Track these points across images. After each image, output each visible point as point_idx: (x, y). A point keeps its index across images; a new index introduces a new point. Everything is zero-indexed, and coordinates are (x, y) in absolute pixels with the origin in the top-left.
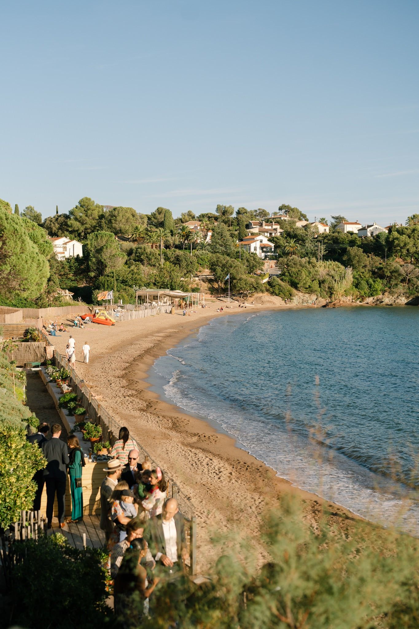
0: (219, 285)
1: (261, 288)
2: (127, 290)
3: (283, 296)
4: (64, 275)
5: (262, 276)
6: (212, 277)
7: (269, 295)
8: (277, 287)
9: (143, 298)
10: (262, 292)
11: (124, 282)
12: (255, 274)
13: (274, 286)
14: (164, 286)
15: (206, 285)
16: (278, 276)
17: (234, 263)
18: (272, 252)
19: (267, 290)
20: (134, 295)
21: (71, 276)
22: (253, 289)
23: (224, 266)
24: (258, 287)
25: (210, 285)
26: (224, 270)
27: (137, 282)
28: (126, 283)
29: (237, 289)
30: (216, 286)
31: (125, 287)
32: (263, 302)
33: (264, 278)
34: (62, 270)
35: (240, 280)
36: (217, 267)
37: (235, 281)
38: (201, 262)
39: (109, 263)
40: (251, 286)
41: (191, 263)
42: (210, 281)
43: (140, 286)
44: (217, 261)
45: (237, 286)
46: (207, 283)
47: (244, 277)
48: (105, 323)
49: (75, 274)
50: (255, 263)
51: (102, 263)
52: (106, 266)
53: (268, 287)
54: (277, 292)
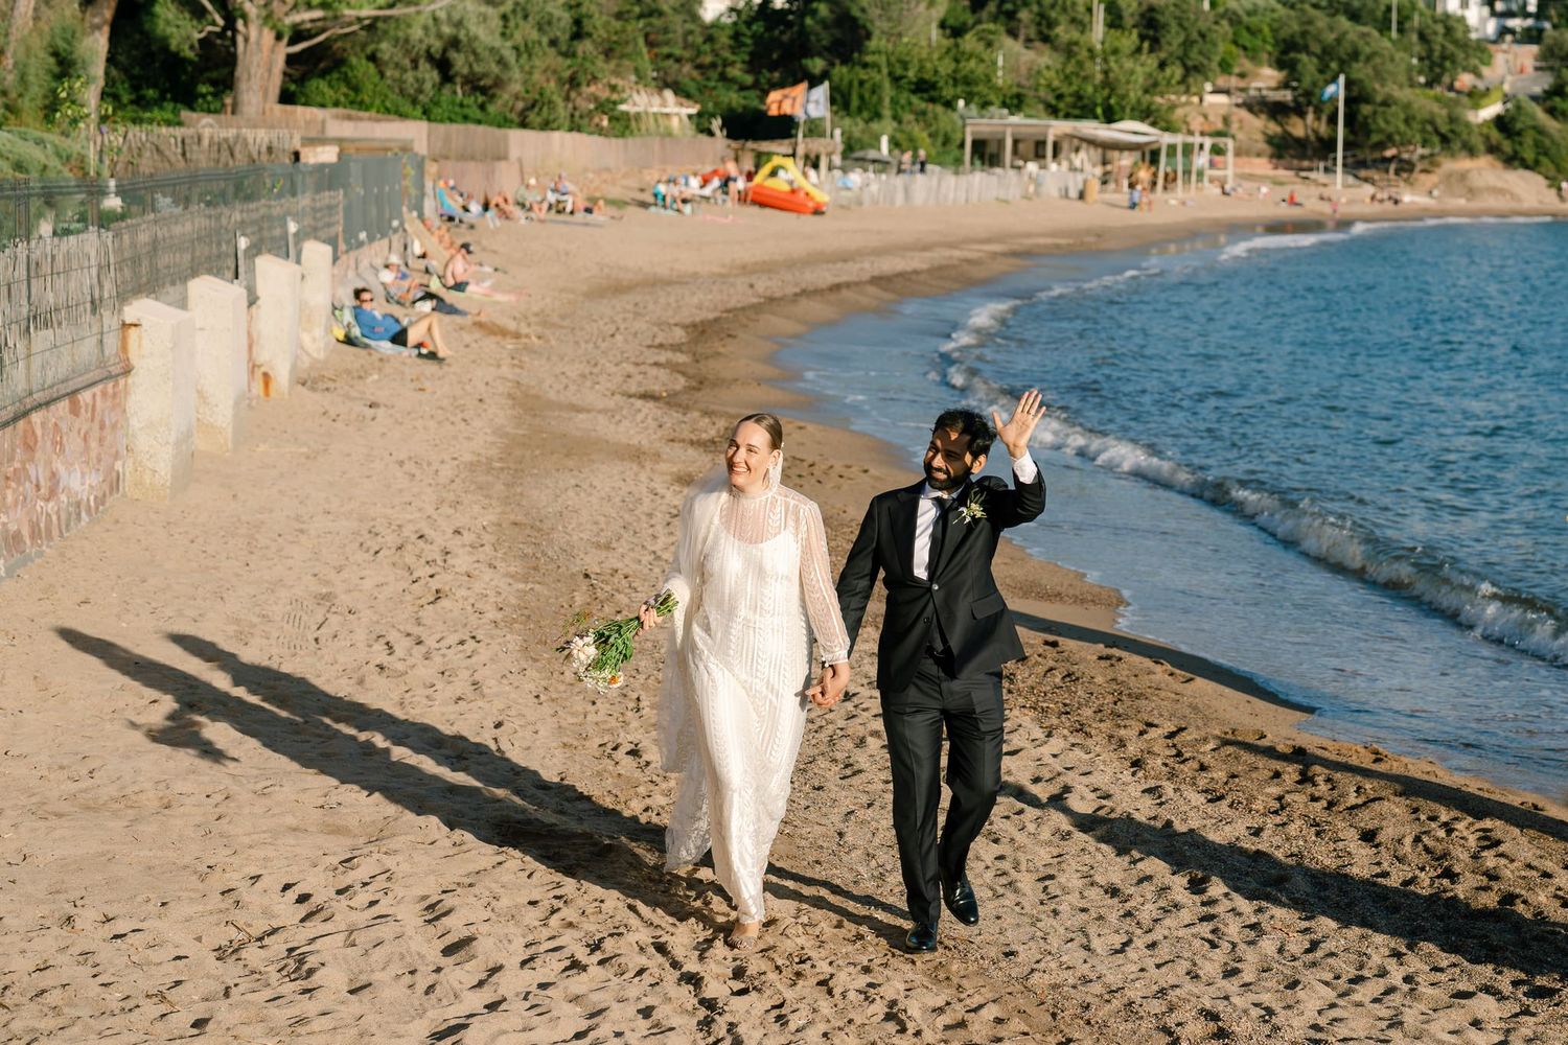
0: (1306, 126)
1: (1465, 136)
2: (930, 115)
3: (1552, 172)
4: (713, 65)
5: (1476, 97)
6: (1287, 96)
7: (1499, 165)
8: (1529, 139)
9: (991, 149)
10: (1471, 152)
11: (924, 87)
12: (1451, 88)
13: (1519, 133)
14: (1082, 109)
15: (1257, 126)
16: (1534, 98)
17: (1368, 44)
18: (1527, 15)
19: (1492, 149)
20: (957, 137)
21: (735, 72)
22: (1436, 139)
23: (1326, 54)
24: (1452, 131)
25: (1274, 128)
26: (1327, 66)
27: (974, 89)
28: (933, 93)
29: (1375, 138)
30: (1297, 128)
31: (923, 105)
32: (1472, 192)
33: (1484, 102)
34: (707, 47)
35: (1385, 104)
36: (1304, 57)
37: (1366, 109)
38: (1246, 39)
39: (878, 23)
40: (1429, 128)
41: (1203, 36)
42: (1276, 110)
43: (985, 105)
44: (1304, 34)
45: (1373, 127)
46: (1263, 116)
47: (1404, 94)
48: (788, 204)
49: (753, 66)
50: (1451, 47)
51: (854, 20)
52: (868, 36)
53: (1495, 135)
54: (1529, 154)
